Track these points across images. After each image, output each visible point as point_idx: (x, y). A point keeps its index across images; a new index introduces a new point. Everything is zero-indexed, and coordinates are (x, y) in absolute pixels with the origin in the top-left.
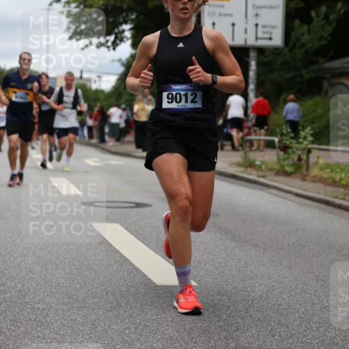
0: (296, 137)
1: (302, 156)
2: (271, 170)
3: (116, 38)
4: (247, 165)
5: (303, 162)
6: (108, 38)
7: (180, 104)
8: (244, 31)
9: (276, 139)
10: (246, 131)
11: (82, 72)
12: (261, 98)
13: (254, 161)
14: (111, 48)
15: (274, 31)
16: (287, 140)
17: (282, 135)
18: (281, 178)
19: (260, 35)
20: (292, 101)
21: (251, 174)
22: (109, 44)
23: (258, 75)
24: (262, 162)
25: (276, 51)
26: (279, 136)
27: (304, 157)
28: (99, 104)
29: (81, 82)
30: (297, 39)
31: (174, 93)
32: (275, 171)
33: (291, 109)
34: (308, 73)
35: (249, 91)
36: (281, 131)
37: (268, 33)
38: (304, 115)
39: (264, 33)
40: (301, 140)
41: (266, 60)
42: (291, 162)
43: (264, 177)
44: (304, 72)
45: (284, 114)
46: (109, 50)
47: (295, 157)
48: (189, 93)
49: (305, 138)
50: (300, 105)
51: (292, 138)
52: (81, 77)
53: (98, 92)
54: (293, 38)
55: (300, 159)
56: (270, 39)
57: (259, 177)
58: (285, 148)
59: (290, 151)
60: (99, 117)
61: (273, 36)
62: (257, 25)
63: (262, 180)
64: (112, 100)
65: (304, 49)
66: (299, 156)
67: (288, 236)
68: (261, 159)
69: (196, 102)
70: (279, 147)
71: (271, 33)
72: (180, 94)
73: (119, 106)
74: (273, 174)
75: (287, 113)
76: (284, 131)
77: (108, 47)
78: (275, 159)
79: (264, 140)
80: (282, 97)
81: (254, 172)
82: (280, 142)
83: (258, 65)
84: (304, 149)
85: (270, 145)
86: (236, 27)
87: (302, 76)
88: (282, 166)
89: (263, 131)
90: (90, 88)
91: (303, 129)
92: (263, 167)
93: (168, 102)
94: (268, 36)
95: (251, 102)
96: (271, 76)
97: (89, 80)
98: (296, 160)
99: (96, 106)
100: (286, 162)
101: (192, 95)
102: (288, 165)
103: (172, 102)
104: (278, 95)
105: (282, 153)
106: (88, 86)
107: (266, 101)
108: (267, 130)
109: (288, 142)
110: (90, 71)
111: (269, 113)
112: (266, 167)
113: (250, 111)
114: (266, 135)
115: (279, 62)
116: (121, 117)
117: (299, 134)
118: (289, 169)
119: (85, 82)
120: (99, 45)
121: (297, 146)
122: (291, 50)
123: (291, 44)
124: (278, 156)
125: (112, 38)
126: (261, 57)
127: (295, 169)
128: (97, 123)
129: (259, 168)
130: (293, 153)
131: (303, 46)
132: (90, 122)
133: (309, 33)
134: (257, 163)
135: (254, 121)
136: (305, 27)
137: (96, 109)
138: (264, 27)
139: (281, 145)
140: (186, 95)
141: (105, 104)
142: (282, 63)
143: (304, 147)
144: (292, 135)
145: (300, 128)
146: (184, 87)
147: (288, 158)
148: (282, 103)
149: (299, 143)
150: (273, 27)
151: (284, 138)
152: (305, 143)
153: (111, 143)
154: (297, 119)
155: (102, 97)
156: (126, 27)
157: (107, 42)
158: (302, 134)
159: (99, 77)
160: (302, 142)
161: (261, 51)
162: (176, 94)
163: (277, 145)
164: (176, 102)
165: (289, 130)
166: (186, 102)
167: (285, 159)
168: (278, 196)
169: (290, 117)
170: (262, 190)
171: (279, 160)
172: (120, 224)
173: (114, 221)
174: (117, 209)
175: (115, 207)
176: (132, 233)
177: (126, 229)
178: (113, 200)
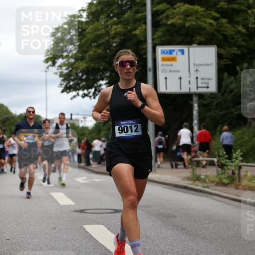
1: (235, 171)
2: (212, 182)
3: (96, 90)
4: (195, 179)
5: (236, 176)
6: (90, 90)
8: (188, 82)
9: (215, 160)
10: (193, 154)
11: (71, 115)
12: (204, 130)
13: (200, 176)
14: (92, 97)
15: (210, 82)
16: (223, 160)
17: (219, 156)
18: (220, 188)
19: (200, 85)
21: (198, 185)
22: (91, 94)
23: (200, 113)
24: (206, 176)
25: (212, 95)
26: (217, 157)
27: (237, 172)
28: (85, 138)
29: (71, 122)
30: (227, 86)
31: (123, 127)
32: (215, 183)
34: (236, 111)
35: (194, 125)
36: (218, 153)
37: (205, 83)
39: (203, 83)
40: (233, 160)
41: (205, 102)
42: (227, 176)
43: (207, 187)
44: (233, 110)
46: (91, 99)
47: (230, 172)
48: (133, 126)
49: (236, 158)
51: (227, 158)
52: (71, 119)
53: (84, 129)
54: (224, 86)
55: (233, 174)
56: (208, 87)
57: (204, 187)
58: (222, 166)
59: (226, 168)
60: (85, 147)
61: (209, 86)
62: (197, 78)
63: (206, 189)
64: (94, 134)
65: (232, 94)
66: (233, 171)
67: (227, 230)
68: (205, 174)
69: (138, 131)
70: (218, 165)
71: (208, 83)
72: (127, 127)
73: (99, 139)
74: (214, 184)
75: (223, 140)
76: (221, 154)
77: (90, 97)
78: (215, 174)
80: (219, 129)
81: (200, 184)
82: (218, 161)
83: (199, 106)
84: (235, 166)
85: (211, 164)
86: (182, 80)
87: (232, 113)
88: (221, 179)
89: (205, 154)
90: (78, 126)
91: (235, 152)
92: (207, 180)
93: (120, 133)
94: (206, 85)
95: (195, 133)
96: (209, 114)
97: (77, 120)
98: (230, 175)
99: (83, 139)
100: (223, 176)
101: (135, 127)
102: (224, 178)
103: (122, 132)
104: (215, 127)
105: (220, 169)
106: (77, 125)
107: (208, 132)
108: (208, 153)
109: (224, 162)
110: (78, 114)
111: (210, 141)
112: (209, 180)
113: (195, 139)
114: (207, 157)
115: (215, 104)
116: (101, 146)
117: (232, 155)
118: (226, 181)
119: (74, 122)
120: (84, 96)
121: (231, 164)
122: (223, 94)
123: (223, 90)
124: (217, 171)
125: (93, 90)
126: (201, 100)
127: (231, 181)
128: (84, 151)
129: (204, 181)
130: (228, 169)
131: (231, 91)
132: (79, 151)
133: (236, 82)
134: (202, 177)
136: (232, 78)
137: (83, 141)
138: (202, 79)
139: (219, 164)
141: (89, 137)
142: (217, 104)
143: (236, 164)
144: (227, 156)
145: (233, 151)
146: (129, 122)
147: (225, 173)
148: (218, 133)
149: (232, 162)
150: (209, 79)
151: (221, 158)
152: (237, 161)
153: (94, 165)
154: (231, 144)
155: (87, 132)
156: (103, 82)
157: (89, 93)
158: (234, 155)
159: (84, 118)
160: (235, 161)
161: (201, 96)
163: (216, 164)
164: (125, 132)
165: (225, 153)
166: (131, 131)
167: (222, 174)
168: (219, 201)
170: (206, 197)
171: (218, 175)
172: (104, 225)
173: (100, 224)
174: (101, 214)
175: (100, 213)
176: (112, 232)
177: (108, 229)
178: (99, 207)
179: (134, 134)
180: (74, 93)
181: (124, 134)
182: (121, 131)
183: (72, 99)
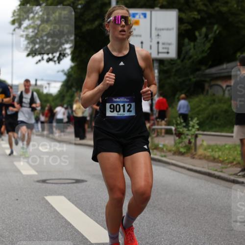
0: (187, 126)
1: (191, 140)
2: (170, 151)
3: (60, 54)
4: (153, 148)
5: (192, 145)
6: (55, 54)
7: (119, 113)
8: (149, 47)
9: (173, 128)
10: (152, 122)
11: (36, 80)
12: (161, 98)
13: (158, 145)
14: (57, 62)
15: (170, 47)
16: (181, 128)
17: (177, 124)
18: (177, 157)
19: (161, 50)
20: (183, 99)
21: (156, 155)
22: (56, 59)
24: (164, 145)
25: (171, 61)
26: (175, 125)
27: (193, 141)
28: (48, 105)
29: (36, 88)
30: (187, 53)
31: (115, 104)
32: (173, 152)
33: (183, 105)
34: (194, 78)
36: (176, 121)
37: (166, 48)
38: (192, 109)
39: (163, 48)
40: (190, 128)
41: (165, 68)
42: (184, 145)
43: (165, 156)
44: (191, 77)
45: (178, 108)
46: (55, 64)
47: (187, 141)
48: (126, 104)
49: (193, 127)
50: (189, 102)
51: (184, 127)
52: (36, 85)
53: (48, 95)
54: (183, 52)
55: (190, 142)
56: (168, 53)
57: (162, 156)
58: (179, 135)
59: (183, 136)
60: (49, 115)
61: (170, 51)
62: (158, 43)
63: (164, 159)
64: (58, 101)
65: (191, 61)
66: (189, 140)
67: (183, 201)
68: (162, 143)
69: (131, 111)
70: (176, 134)
71: (168, 49)
72: (119, 105)
74: (171, 154)
75: (180, 108)
76: (179, 122)
77: (55, 61)
78: (173, 142)
79: (165, 129)
80: (177, 96)
81: (158, 153)
82: (175, 130)
83: (160, 72)
84: (192, 135)
85: (168, 132)
86: (144, 45)
87: (190, 80)
88: (178, 148)
90: (43, 93)
91: (192, 120)
92: (165, 149)
94: (166, 51)
95: (155, 100)
96: (169, 81)
97: (42, 86)
98: (187, 143)
100: (180, 145)
101: (128, 106)
102: (182, 147)
103: (113, 111)
104: (174, 94)
105: (177, 138)
106: (41, 91)
107: (165, 100)
109: (181, 130)
110: (42, 80)
111: (167, 108)
112: (167, 149)
115: (174, 70)
116: (64, 114)
117: (189, 123)
118: (182, 150)
119: (39, 88)
120: (49, 60)
121: (187, 132)
122: (182, 61)
123: (182, 56)
124: (175, 140)
125: (57, 55)
126: (162, 66)
127: (187, 150)
128: (47, 119)
129: (161, 150)
130: (185, 138)
131: (190, 58)
132: (42, 118)
133: (194, 49)
134: (161, 146)
135: (157, 115)
136: (192, 44)
137: (47, 108)
138: (163, 44)
139: (177, 132)
140: (124, 106)
141: (53, 104)
142: (177, 71)
143: (193, 133)
144: (184, 124)
145: (190, 119)
146: (122, 99)
147: (182, 142)
148: (176, 100)
149: (189, 130)
150: (170, 44)
151: (179, 127)
152: (193, 130)
154: (187, 112)
155: (51, 99)
157: (54, 57)
158: (191, 123)
159: (49, 84)
160: (191, 130)
161: (161, 62)
162: (117, 105)
163: (174, 132)
164: (117, 111)
165: (182, 121)
166: (124, 111)
167: (180, 143)
168: (176, 171)
169: (182, 111)
170: (164, 166)
171: (175, 144)
172: (65, 196)
173: (61, 194)
174: (62, 185)
175: (61, 183)
176: (73, 203)
177: (69, 200)
178: (60, 177)
179: (127, 114)
180: (39, 57)
181: (115, 114)
182: (113, 109)
183: (37, 63)
